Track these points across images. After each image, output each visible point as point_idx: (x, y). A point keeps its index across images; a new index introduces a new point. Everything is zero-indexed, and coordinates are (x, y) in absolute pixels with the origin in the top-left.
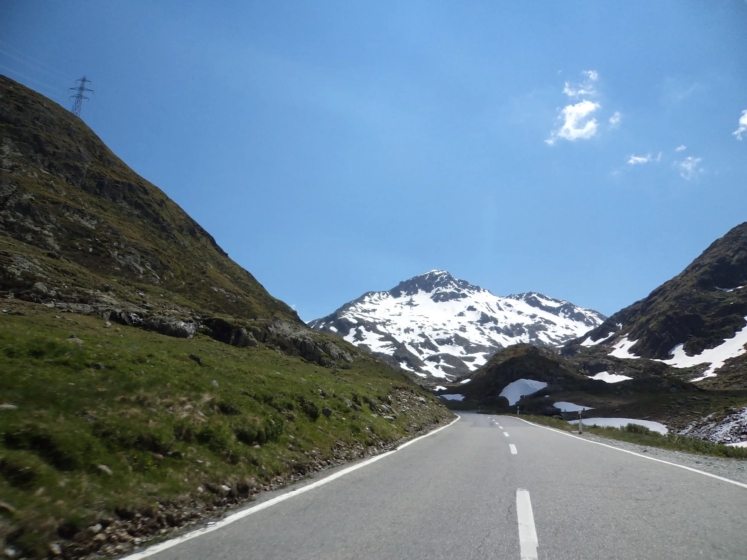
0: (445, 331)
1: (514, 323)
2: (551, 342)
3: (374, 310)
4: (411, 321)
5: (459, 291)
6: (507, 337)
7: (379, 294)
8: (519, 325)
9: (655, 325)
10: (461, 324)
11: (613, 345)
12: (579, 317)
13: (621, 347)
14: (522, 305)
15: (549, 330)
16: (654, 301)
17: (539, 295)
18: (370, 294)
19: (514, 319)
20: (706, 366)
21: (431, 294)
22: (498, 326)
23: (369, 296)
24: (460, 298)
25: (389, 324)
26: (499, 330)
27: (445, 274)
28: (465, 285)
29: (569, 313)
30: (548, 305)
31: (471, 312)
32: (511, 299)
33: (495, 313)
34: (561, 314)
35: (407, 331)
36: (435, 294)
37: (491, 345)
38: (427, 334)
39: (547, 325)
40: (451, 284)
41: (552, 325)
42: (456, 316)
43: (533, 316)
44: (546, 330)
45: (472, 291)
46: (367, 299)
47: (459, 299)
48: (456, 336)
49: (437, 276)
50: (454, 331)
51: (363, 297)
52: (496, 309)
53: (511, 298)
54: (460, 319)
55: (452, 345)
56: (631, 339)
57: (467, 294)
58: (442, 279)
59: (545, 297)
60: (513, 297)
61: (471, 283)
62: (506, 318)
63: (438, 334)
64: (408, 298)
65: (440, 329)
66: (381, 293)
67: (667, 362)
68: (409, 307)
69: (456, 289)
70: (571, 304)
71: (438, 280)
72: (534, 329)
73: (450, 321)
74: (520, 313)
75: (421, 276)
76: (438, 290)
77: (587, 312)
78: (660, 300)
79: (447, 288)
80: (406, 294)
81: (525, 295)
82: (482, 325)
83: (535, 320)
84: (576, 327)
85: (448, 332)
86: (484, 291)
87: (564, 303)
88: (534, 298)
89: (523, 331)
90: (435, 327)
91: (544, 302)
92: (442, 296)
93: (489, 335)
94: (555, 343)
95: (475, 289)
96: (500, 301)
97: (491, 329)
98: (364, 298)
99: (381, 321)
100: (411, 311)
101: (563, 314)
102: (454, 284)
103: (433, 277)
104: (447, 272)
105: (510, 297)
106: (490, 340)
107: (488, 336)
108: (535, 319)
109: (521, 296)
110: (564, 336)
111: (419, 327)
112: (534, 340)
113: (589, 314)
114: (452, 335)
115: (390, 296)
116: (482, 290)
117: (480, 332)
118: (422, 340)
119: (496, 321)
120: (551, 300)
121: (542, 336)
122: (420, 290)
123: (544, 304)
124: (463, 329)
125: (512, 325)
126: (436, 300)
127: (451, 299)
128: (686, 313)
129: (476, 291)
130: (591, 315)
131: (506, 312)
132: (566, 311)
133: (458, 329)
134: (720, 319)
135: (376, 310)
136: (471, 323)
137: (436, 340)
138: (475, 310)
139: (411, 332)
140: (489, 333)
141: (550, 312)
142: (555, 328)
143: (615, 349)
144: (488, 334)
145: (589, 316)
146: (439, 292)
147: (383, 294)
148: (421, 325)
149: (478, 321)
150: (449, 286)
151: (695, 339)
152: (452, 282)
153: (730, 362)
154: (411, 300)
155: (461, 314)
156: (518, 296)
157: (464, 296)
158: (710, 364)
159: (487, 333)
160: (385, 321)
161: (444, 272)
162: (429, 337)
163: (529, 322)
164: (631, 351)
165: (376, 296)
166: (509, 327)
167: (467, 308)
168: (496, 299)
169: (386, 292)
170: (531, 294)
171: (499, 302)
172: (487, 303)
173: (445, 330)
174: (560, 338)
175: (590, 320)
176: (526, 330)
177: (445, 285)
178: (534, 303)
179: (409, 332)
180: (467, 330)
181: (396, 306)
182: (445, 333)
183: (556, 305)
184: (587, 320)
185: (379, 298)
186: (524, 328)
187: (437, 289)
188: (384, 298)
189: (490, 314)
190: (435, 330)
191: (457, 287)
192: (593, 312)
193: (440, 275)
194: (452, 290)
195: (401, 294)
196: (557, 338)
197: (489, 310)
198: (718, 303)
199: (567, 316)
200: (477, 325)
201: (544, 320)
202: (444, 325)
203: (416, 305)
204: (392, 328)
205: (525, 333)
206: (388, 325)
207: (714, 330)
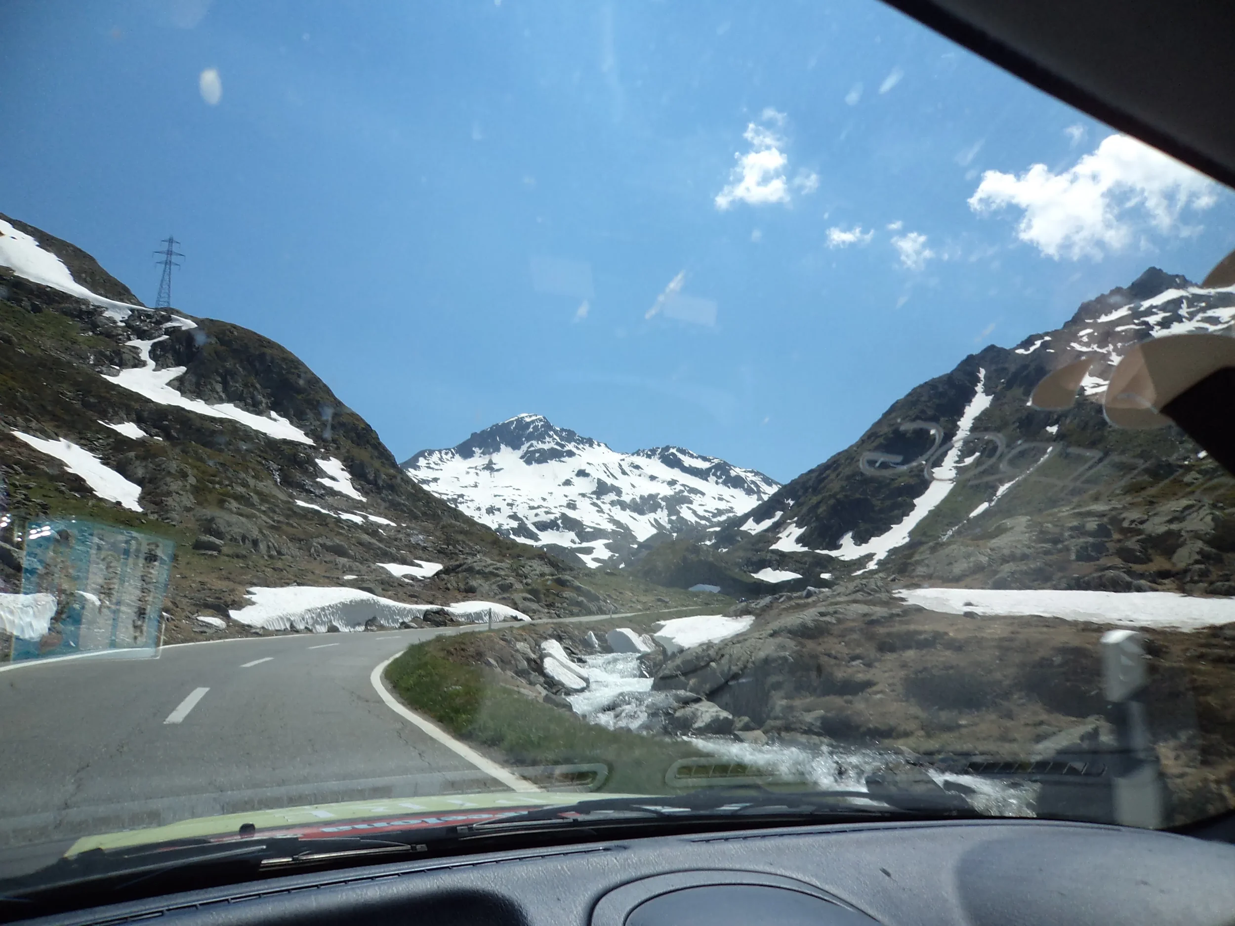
0: (546, 510)
1: (646, 494)
2: (698, 520)
3: (435, 480)
4: (495, 496)
5: (563, 446)
6: (635, 515)
7: (440, 453)
8: (652, 497)
9: (825, 511)
10: (569, 498)
11: (779, 533)
12: (737, 482)
13: (787, 537)
14: (655, 466)
15: (695, 502)
16: (825, 478)
17: (679, 450)
18: (426, 454)
19: (646, 488)
20: (870, 557)
21: (520, 453)
22: (622, 499)
23: (425, 457)
24: (564, 457)
25: (462, 500)
26: (623, 506)
27: (541, 420)
28: (570, 436)
29: (724, 477)
30: (693, 465)
31: (581, 479)
32: (639, 457)
33: (616, 479)
34: (712, 479)
35: (491, 511)
36: (527, 452)
37: (614, 528)
38: (520, 515)
39: (692, 495)
40: (550, 436)
41: (699, 495)
42: (559, 485)
43: (672, 483)
44: (691, 503)
45: (581, 446)
46: (422, 462)
47: (563, 459)
48: (563, 515)
49: (528, 424)
50: (559, 509)
51: (415, 459)
52: (618, 473)
53: (639, 455)
54: (567, 489)
55: (558, 530)
56: (799, 525)
57: (575, 450)
58: (535, 428)
59: (689, 453)
60: (642, 454)
61: (580, 433)
62: (633, 486)
63: (536, 515)
64: (485, 460)
65: (539, 507)
66: (443, 452)
67: (834, 553)
68: (487, 472)
69: (557, 444)
70: (725, 463)
71: (531, 430)
72: (674, 502)
73: (551, 493)
74: (653, 478)
75: (504, 424)
76: (532, 445)
77: (749, 474)
78: (833, 476)
79: (545, 443)
80: (481, 453)
81: (659, 450)
82: (598, 498)
83: (675, 489)
84: (732, 496)
85: (552, 511)
86: (599, 445)
87: (716, 461)
88: (673, 454)
89: (659, 506)
90: (532, 504)
91: (687, 461)
92: (537, 455)
93: (611, 514)
94: (703, 522)
95: (586, 443)
96: (624, 460)
97: (613, 503)
98: (418, 461)
99: (450, 497)
100: (493, 479)
101: (715, 478)
102: (555, 436)
103: (522, 425)
104: (544, 418)
105: (638, 453)
106: (612, 520)
107: (608, 514)
108: (676, 486)
109: (653, 452)
110: (716, 511)
111: (508, 504)
112: (674, 518)
113: (750, 477)
114: (558, 515)
115: (457, 456)
116: (596, 443)
117: (597, 509)
118: (515, 524)
119: (619, 492)
120: (697, 458)
121: (686, 513)
122: (503, 446)
123: (686, 464)
124: (572, 506)
125: (642, 497)
126: (528, 462)
127: (552, 460)
128: (858, 496)
129: (587, 445)
130: (754, 479)
131: (633, 478)
132: (718, 474)
133: (565, 505)
134: (888, 503)
135: (439, 479)
136: (583, 495)
137: (534, 524)
138: (587, 475)
139: (496, 512)
140: (610, 510)
141: (696, 476)
142: (704, 500)
143: (781, 538)
144: (609, 512)
145: (752, 481)
146: (532, 449)
147: (446, 454)
148: (510, 502)
149: (593, 493)
150: (548, 439)
151: (863, 526)
152: (551, 433)
153: (893, 552)
154: (491, 462)
155: (568, 483)
156: (649, 453)
157: (571, 454)
158: (874, 554)
159: (607, 511)
160: (455, 497)
161: (538, 417)
162: (524, 519)
163: (666, 491)
164: (799, 540)
165: (436, 457)
166: (638, 500)
167: (576, 472)
168: (617, 457)
169: (450, 449)
170: (667, 448)
171: (622, 463)
172: (605, 465)
173: (546, 508)
174: (711, 515)
175: (752, 486)
176: (663, 504)
177: (541, 438)
178: (672, 462)
179: (493, 513)
180: (578, 507)
181: (468, 473)
182: (547, 513)
183: (705, 465)
184: (748, 486)
185: (441, 459)
186: (660, 501)
187: (529, 444)
188: (448, 460)
189: (609, 481)
190: (532, 508)
191: (559, 441)
192: (757, 474)
193: (533, 422)
194: (553, 445)
195: (474, 452)
196: (707, 515)
197: (608, 476)
198: (889, 484)
199: (720, 481)
200: (592, 498)
201: (687, 489)
202: (544, 499)
203: (498, 470)
204: (468, 507)
205: (662, 508)
206: (461, 503)
207: (882, 516)
